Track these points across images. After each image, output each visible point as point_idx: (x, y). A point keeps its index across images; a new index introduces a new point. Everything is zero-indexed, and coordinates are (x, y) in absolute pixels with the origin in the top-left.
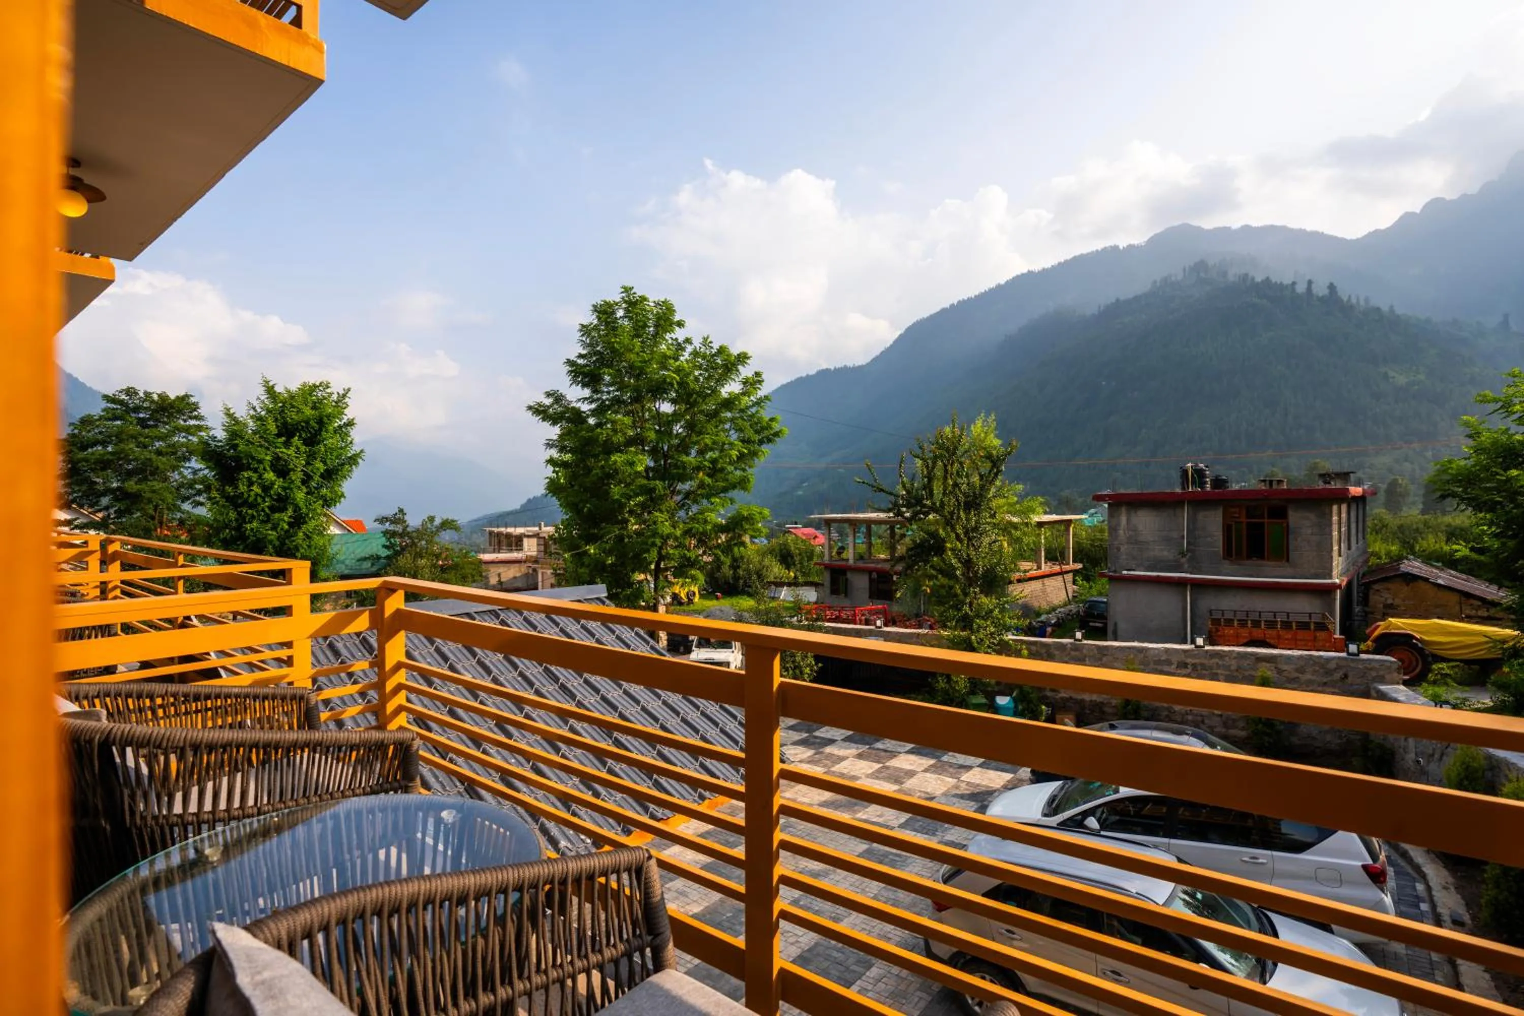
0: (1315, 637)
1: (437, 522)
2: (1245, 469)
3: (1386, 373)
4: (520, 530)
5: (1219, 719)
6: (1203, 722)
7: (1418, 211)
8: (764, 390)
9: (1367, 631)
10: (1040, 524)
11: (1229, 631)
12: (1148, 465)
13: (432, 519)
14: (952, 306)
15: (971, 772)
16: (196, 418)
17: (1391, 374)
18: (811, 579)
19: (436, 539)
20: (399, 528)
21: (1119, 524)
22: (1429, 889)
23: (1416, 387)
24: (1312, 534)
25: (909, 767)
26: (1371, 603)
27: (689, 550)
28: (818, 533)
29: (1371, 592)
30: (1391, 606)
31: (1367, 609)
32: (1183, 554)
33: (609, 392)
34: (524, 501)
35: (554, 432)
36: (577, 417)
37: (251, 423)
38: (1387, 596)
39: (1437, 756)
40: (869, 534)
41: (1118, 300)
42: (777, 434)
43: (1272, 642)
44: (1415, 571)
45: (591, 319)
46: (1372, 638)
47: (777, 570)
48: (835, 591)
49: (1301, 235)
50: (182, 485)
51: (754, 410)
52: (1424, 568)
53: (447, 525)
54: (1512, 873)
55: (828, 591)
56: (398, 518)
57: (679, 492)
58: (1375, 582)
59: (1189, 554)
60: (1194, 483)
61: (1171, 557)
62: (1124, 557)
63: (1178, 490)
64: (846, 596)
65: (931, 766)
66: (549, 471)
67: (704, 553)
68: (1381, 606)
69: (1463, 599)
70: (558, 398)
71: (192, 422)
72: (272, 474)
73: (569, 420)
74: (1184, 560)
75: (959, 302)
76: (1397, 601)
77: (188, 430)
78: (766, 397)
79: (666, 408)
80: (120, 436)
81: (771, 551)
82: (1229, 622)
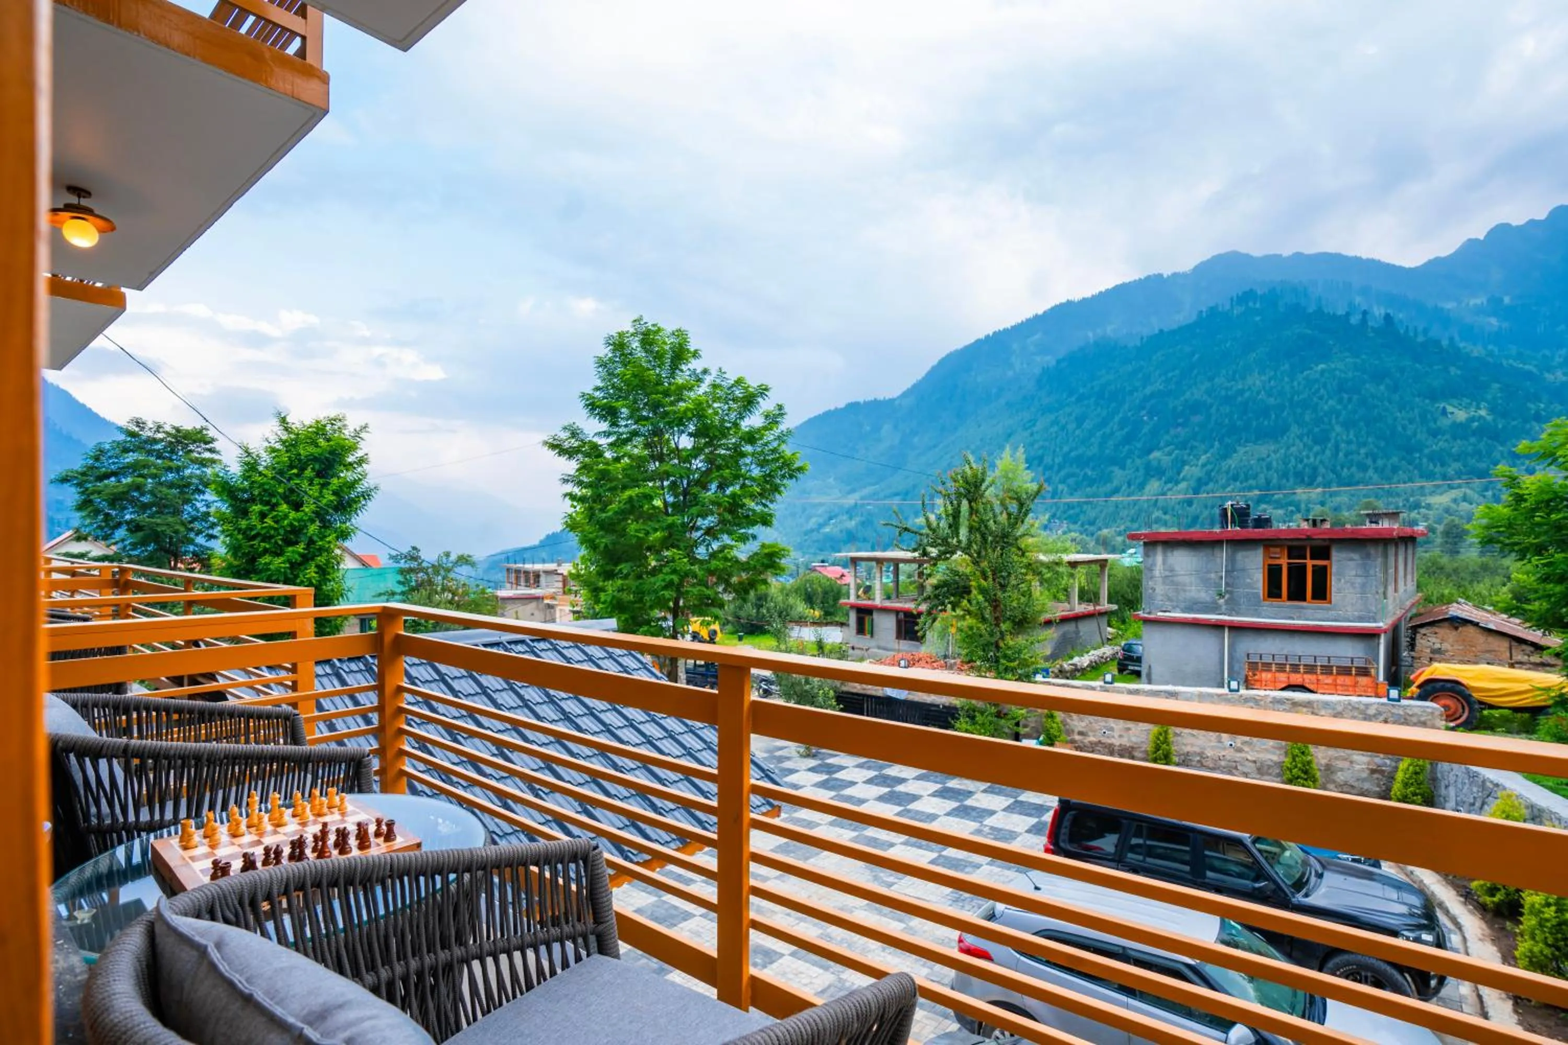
0: (1357, 683)
1: (453, 557)
2: (1291, 508)
3: (1444, 408)
4: (538, 567)
5: (1252, 765)
6: (1236, 768)
7: (1482, 238)
8: (786, 424)
9: (1412, 677)
10: (1073, 564)
11: (1266, 676)
12: (1190, 503)
13: (448, 555)
14: (987, 337)
15: (995, 816)
16: (211, 451)
17: (1450, 409)
18: (837, 619)
19: (452, 575)
20: (414, 565)
21: (1154, 564)
22: (1465, 939)
23: (1476, 424)
24: (1356, 576)
25: (932, 811)
26: (1418, 648)
27: (707, 588)
28: (845, 571)
29: (1418, 636)
30: (1439, 651)
31: (1413, 653)
32: (1221, 595)
33: (626, 426)
34: (543, 537)
35: (571, 466)
36: (595, 451)
37: (264, 455)
38: (1434, 640)
39: (1478, 804)
40: (896, 572)
41: (1161, 331)
42: (800, 469)
43: (1311, 687)
44: (1464, 615)
45: (605, 352)
46: (1417, 684)
47: (801, 608)
48: (861, 630)
49: (1357, 261)
50: (195, 519)
51: (775, 444)
52: (1475, 612)
53: (464, 560)
54: (1548, 924)
55: (854, 631)
56: (413, 555)
57: (698, 529)
58: (1422, 626)
59: (1227, 596)
60: (1233, 522)
61: (1208, 599)
62: (1160, 598)
63: (1217, 530)
64: (872, 635)
65: (954, 809)
66: (567, 507)
67: (725, 590)
68: (1428, 651)
69: (1514, 644)
70: (574, 433)
71: (207, 455)
72: (285, 506)
73: (587, 455)
74: (1222, 601)
75: (995, 333)
76: (1445, 646)
77: (203, 463)
78: (789, 432)
79: (686, 442)
80: (134, 467)
81: (797, 591)
82: (1267, 667)
